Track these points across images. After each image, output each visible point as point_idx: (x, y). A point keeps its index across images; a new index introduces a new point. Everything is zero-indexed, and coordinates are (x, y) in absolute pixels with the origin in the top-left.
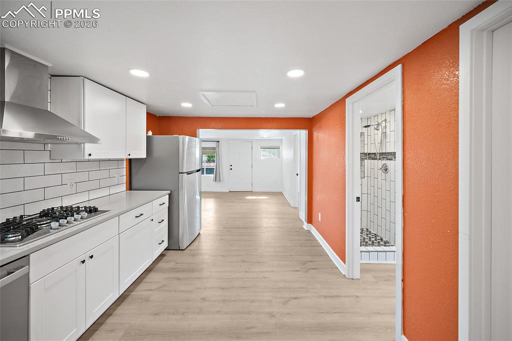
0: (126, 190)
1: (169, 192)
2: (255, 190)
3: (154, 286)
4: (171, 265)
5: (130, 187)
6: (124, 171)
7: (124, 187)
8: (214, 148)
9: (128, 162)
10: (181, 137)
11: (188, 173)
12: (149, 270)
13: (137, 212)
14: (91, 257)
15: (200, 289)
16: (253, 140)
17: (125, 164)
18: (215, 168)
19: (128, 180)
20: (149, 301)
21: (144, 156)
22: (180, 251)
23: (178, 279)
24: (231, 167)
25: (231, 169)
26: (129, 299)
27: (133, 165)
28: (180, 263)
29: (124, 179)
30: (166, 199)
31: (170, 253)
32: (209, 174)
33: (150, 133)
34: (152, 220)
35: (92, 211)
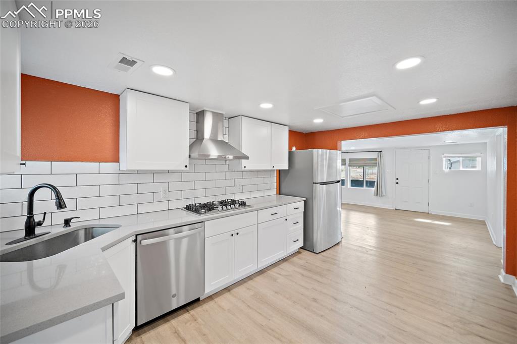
0: (277, 194)
1: (305, 199)
2: (434, 211)
3: (283, 273)
4: (302, 262)
5: (280, 192)
6: (275, 180)
7: (275, 192)
8: (375, 159)
9: (278, 173)
10: (315, 151)
11: (322, 184)
12: (284, 260)
13: (273, 210)
14: (238, 234)
15: (316, 290)
16: (430, 146)
17: (275, 174)
18: (376, 180)
19: (278, 186)
20: (276, 281)
21: (287, 168)
22: (313, 254)
23: (303, 275)
24: (397, 181)
25: (397, 183)
26: (265, 274)
27: (282, 175)
28: (309, 263)
29: (275, 185)
30: (301, 205)
31: (305, 253)
32: (369, 187)
33: (294, 149)
34: (286, 220)
35: (243, 204)
